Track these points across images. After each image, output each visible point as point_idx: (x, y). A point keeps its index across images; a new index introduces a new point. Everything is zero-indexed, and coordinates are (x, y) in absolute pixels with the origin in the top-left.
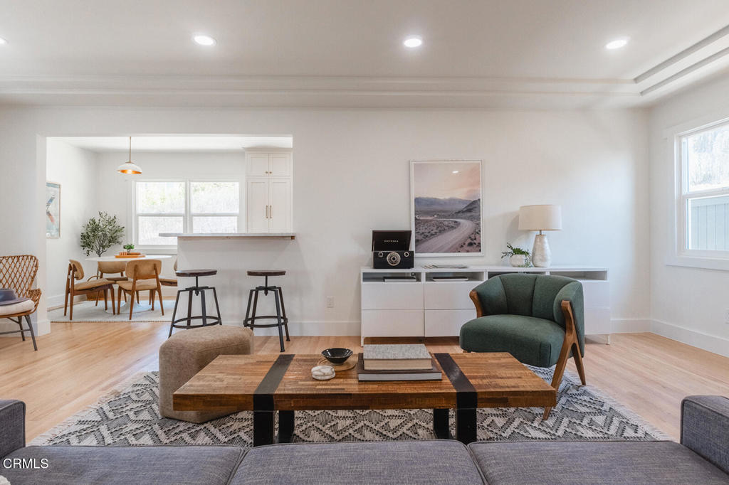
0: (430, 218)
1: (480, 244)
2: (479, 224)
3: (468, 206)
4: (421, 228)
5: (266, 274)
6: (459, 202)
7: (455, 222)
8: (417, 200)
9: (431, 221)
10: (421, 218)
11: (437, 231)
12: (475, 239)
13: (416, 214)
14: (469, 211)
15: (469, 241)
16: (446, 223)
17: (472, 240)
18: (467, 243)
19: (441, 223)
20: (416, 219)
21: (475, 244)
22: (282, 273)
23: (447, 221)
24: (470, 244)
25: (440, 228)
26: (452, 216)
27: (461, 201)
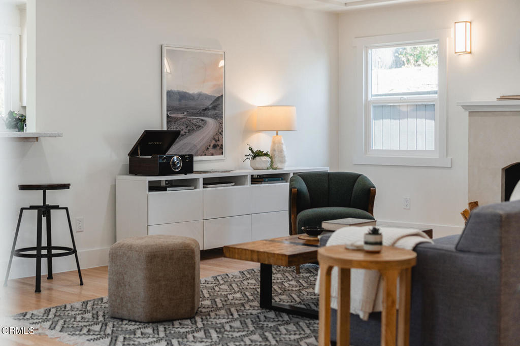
0: (180, 116)
1: (222, 145)
2: (221, 123)
3: (214, 102)
4: (172, 127)
5: (44, 188)
6: (206, 97)
7: (202, 120)
8: (169, 93)
9: (181, 119)
10: (173, 116)
11: (187, 131)
12: (219, 140)
13: (167, 111)
14: (214, 108)
15: (214, 142)
16: (194, 122)
17: (216, 141)
18: (212, 145)
19: (190, 121)
20: (168, 116)
21: (218, 145)
22: (66, 186)
23: (195, 120)
24: (215, 146)
25: (189, 128)
26: (200, 114)
27: (207, 97)
